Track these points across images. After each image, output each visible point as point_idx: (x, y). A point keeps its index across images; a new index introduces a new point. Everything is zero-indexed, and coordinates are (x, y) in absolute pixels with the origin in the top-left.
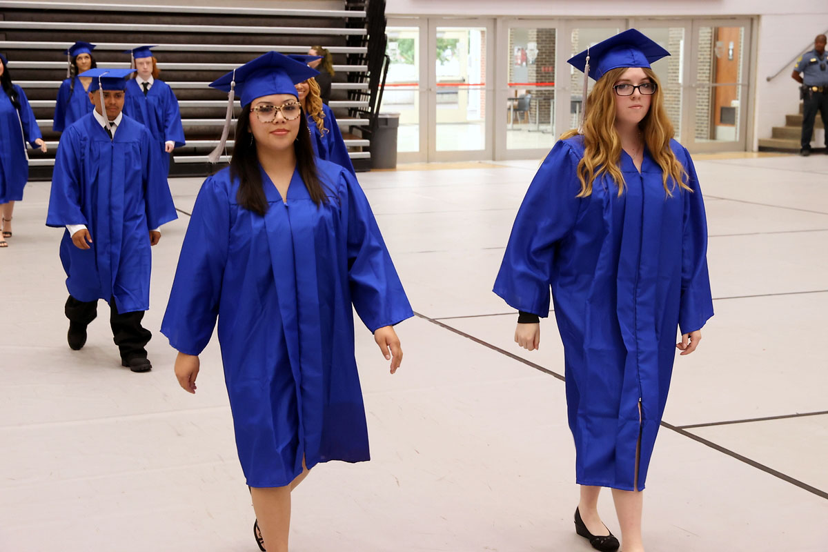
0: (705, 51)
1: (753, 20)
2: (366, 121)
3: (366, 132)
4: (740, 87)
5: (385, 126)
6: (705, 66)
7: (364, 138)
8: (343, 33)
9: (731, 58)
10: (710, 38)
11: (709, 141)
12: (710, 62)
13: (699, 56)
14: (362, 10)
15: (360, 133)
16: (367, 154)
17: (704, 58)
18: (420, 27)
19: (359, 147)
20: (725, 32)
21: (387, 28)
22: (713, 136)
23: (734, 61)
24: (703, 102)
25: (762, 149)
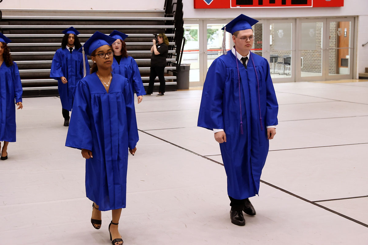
0: (333, 33)
1: (355, 18)
2: (175, 68)
3: (175, 73)
4: (350, 49)
5: (184, 70)
6: (333, 40)
7: (174, 76)
8: (164, 28)
9: (345, 36)
10: (335, 27)
11: (336, 74)
12: (336, 38)
13: (330, 35)
14: (173, 17)
15: (172, 73)
16: (175, 83)
17: (333, 36)
18: (199, 24)
19: (172, 80)
20: (343, 24)
21: (184, 25)
22: (338, 72)
23: (347, 37)
24: (333, 56)
25: (361, 78)
